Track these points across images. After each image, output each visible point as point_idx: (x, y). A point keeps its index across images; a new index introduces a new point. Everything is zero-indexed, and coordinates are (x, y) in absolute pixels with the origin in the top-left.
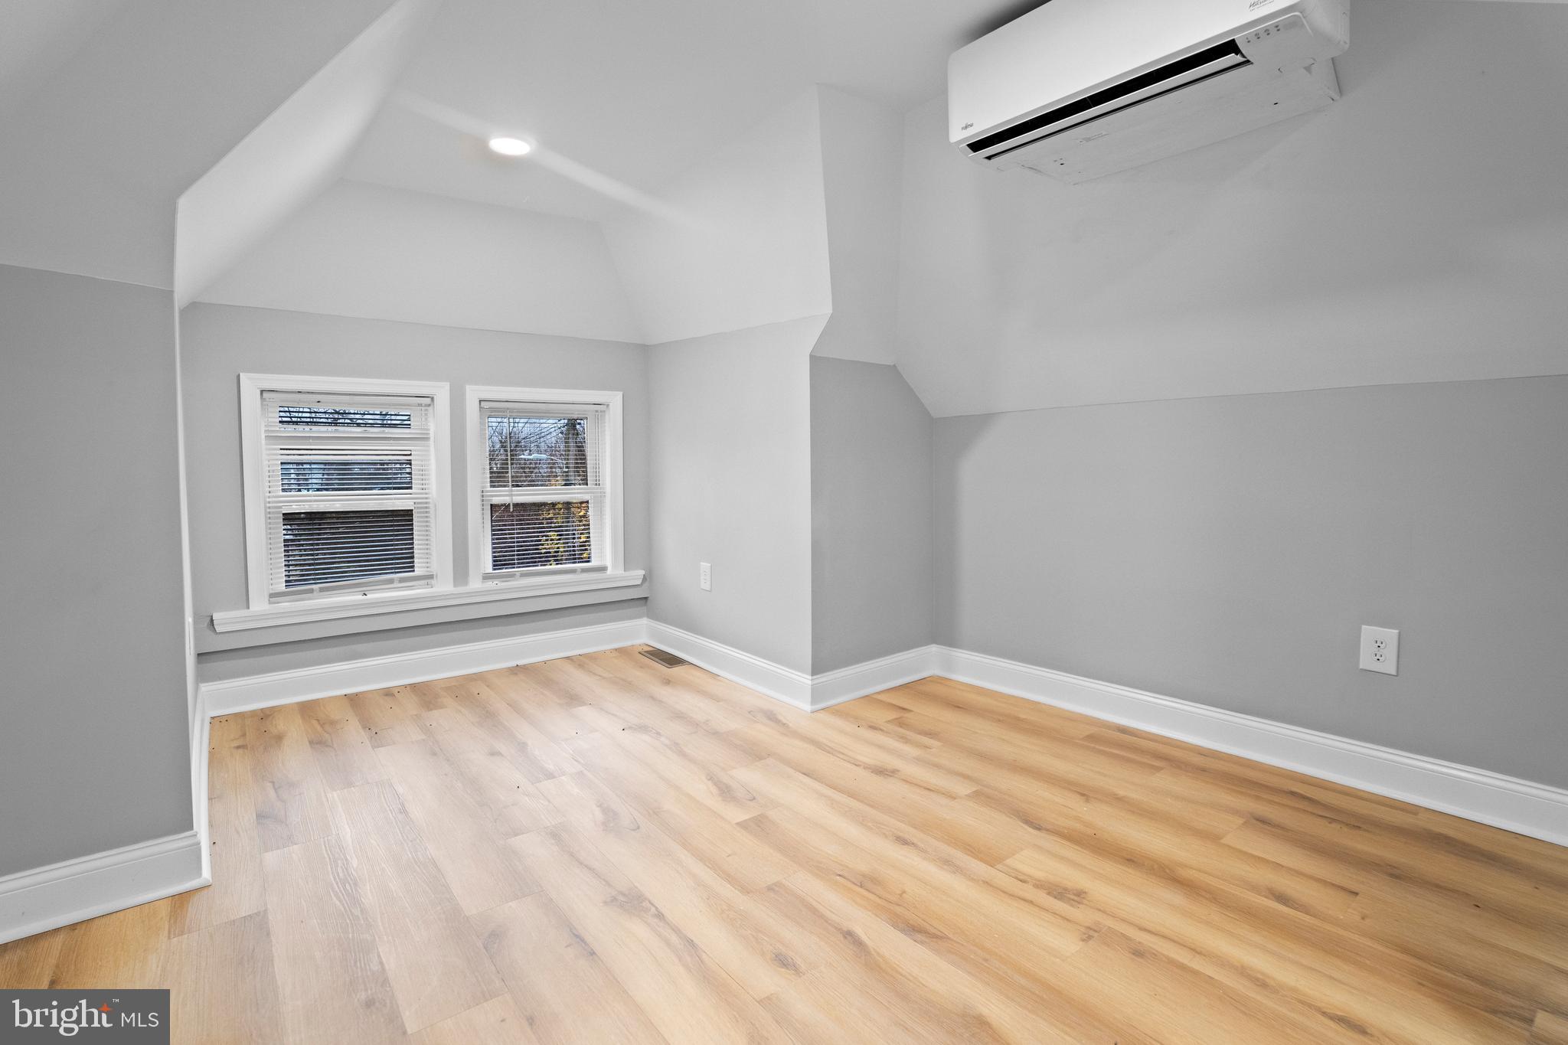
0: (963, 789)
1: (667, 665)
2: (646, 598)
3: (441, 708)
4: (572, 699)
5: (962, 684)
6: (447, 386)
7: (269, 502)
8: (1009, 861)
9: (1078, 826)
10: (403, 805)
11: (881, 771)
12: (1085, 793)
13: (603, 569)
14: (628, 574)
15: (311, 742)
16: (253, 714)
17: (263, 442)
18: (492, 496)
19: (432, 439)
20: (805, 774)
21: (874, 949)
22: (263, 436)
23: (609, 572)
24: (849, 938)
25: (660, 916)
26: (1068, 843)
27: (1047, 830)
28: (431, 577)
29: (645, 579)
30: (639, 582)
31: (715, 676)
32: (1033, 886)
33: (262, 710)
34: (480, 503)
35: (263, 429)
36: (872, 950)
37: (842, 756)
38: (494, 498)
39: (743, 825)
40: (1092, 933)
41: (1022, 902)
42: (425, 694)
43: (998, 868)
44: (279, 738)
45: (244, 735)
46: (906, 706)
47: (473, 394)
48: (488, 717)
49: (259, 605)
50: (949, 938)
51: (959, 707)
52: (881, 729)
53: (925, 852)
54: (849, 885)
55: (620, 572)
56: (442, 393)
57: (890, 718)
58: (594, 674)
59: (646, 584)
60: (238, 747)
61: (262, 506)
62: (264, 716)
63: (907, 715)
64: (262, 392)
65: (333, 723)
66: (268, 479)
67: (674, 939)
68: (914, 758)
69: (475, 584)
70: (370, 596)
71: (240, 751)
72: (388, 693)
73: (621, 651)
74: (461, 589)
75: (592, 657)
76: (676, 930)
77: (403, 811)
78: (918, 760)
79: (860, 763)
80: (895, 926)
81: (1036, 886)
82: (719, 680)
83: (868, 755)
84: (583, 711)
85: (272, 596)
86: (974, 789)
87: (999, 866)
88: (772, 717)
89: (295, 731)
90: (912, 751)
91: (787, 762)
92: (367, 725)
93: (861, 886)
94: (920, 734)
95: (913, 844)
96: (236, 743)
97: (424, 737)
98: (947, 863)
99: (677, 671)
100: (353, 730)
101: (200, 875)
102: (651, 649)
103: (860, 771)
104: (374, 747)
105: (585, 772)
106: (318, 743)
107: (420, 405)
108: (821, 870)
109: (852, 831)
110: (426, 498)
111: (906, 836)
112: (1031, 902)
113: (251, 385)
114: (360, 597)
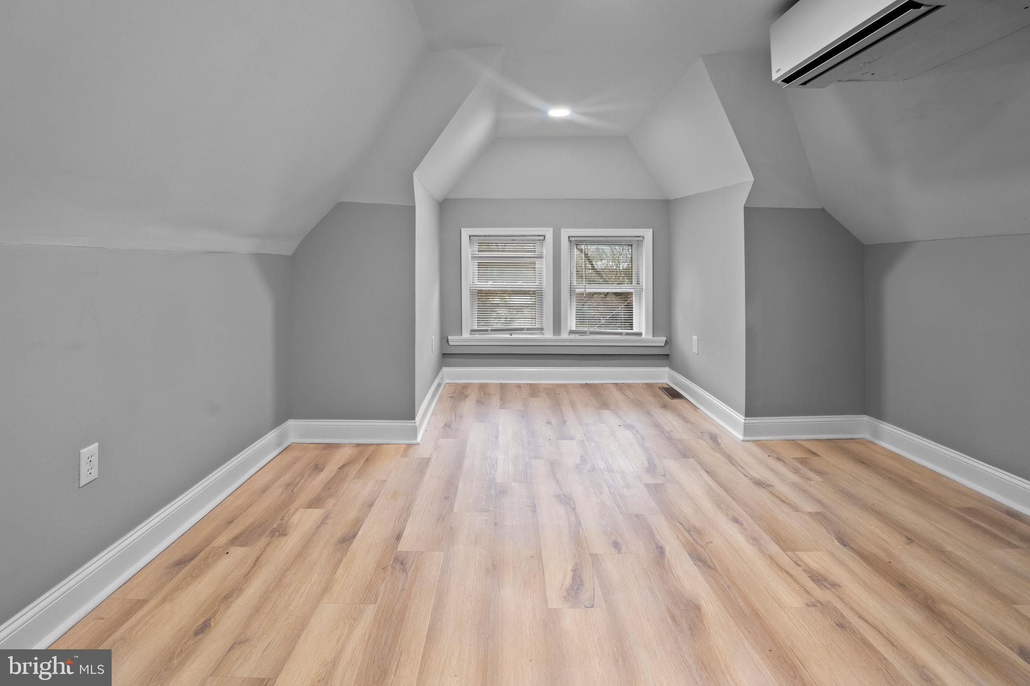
0: (809, 507)
1: (670, 397)
2: (668, 355)
3: (537, 397)
4: (604, 404)
5: (884, 449)
6: (551, 230)
7: (472, 287)
8: (800, 554)
9: (881, 554)
10: (498, 434)
11: (759, 483)
12: (911, 537)
13: (640, 334)
14: (655, 338)
15: (477, 401)
16: (462, 384)
17: (470, 259)
18: (576, 288)
19: (544, 258)
20: (706, 472)
21: (668, 559)
22: (470, 256)
23: (643, 336)
24: (659, 549)
25: (574, 509)
26: (860, 560)
27: (851, 548)
28: (542, 329)
29: (666, 342)
30: (663, 345)
31: (696, 408)
32: (803, 570)
33: (466, 383)
34: (569, 292)
35: (470, 253)
36: (666, 559)
37: (742, 470)
38: (577, 290)
39: (647, 486)
40: (818, 604)
41: (785, 574)
42: (534, 390)
43: (789, 554)
44: (466, 396)
45: (454, 393)
46: (817, 452)
47: (565, 233)
48: (557, 405)
49: (466, 335)
50: (716, 570)
51: (863, 463)
52: (784, 461)
53: (745, 529)
54: (682, 529)
55: (650, 337)
56: (549, 233)
57: (797, 456)
58: (625, 395)
59: (668, 347)
60: (450, 397)
61: (469, 289)
62: (465, 386)
63: (814, 458)
64: (470, 236)
65: (489, 395)
66: (472, 276)
67: (573, 519)
68: (792, 483)
69: (564, 335)
70: (513, 336)
71: (450, 399)
72: (519, 386)
73: (649, 386)
74: (557, 337)
75: (629, 386)
76: (577, 517)
77: (497, 437)
78: (794, 485)
79: (748, 475)
80: (690, 554)
81: (805, 571)
82: (697, 412)
83: (759, 472)
84: (606, 413)
85: (472, 331)
86: (820, 511)
87: (790, 553)
88: (714, 438)
89: (473, 395)
90: (794, 478)
91: (701, 463)
92: (502, 399)
93: (688, 532)
94: (811, 470)
95: (741, 524)
96: (450, 395)
97: (523, 409)
98: (755, 541)
99: (676, 402)
100: (495, 400)
101: (416, 439)
102: (668, 387)
103: (746, 480)
104: (500, 408)
105: (585, 441)
106: (480, 402)
107: (539, 240)
108: (673, 517)
109: (708, 506)
110: (542, 288)
111: (740, 519)
112: (792, 576)
113: (465, 233)
114: (509, 336)
